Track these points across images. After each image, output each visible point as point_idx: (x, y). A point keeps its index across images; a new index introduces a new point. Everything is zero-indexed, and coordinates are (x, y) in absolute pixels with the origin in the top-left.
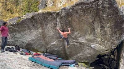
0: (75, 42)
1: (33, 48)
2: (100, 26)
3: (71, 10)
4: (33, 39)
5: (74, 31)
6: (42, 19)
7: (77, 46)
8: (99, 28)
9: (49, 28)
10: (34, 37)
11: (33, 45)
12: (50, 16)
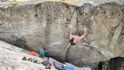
0: (85, 45)
1: (26, 45)
2: (120, 33)
3: (98, 8)
4: (30, 33)
5: (90, 33)
6: (53, 10)
7: (85, 50)
8: (118, 35)
9: (57, 23)
10: (32, 32)
11: (27, 42)
12: (66, 9)
